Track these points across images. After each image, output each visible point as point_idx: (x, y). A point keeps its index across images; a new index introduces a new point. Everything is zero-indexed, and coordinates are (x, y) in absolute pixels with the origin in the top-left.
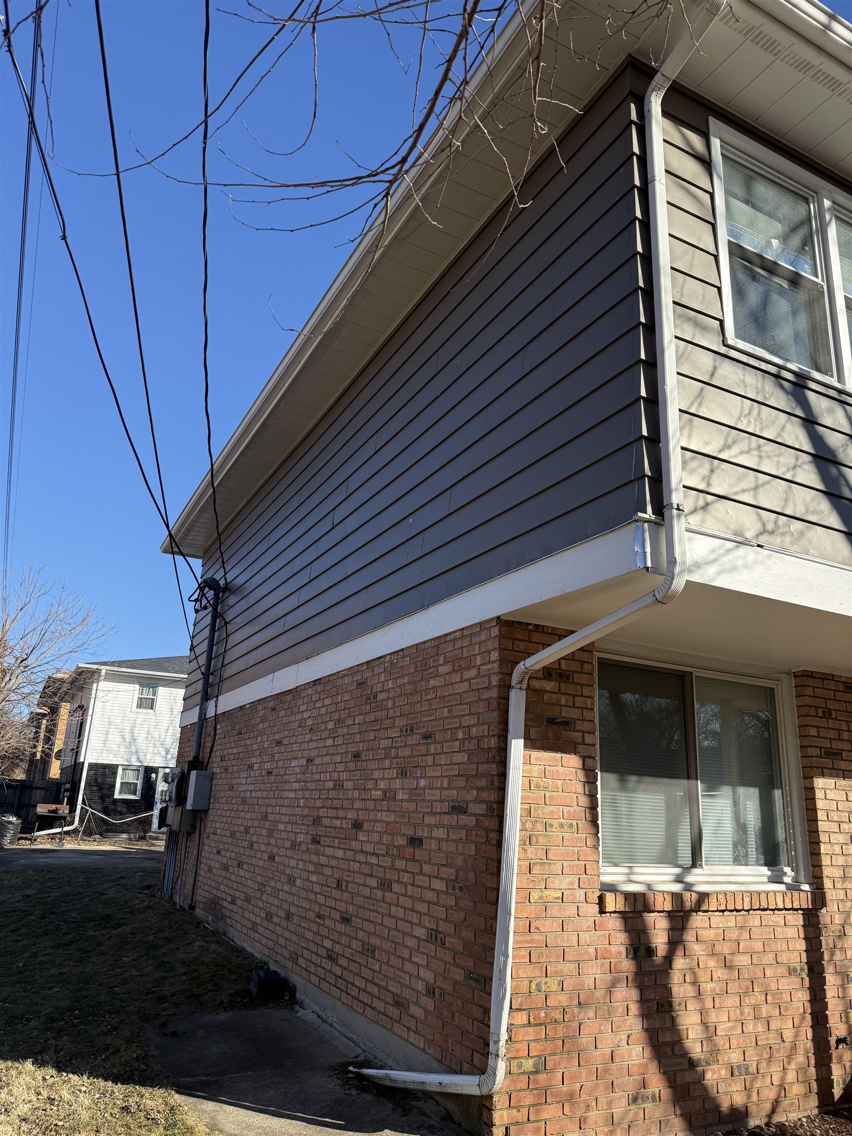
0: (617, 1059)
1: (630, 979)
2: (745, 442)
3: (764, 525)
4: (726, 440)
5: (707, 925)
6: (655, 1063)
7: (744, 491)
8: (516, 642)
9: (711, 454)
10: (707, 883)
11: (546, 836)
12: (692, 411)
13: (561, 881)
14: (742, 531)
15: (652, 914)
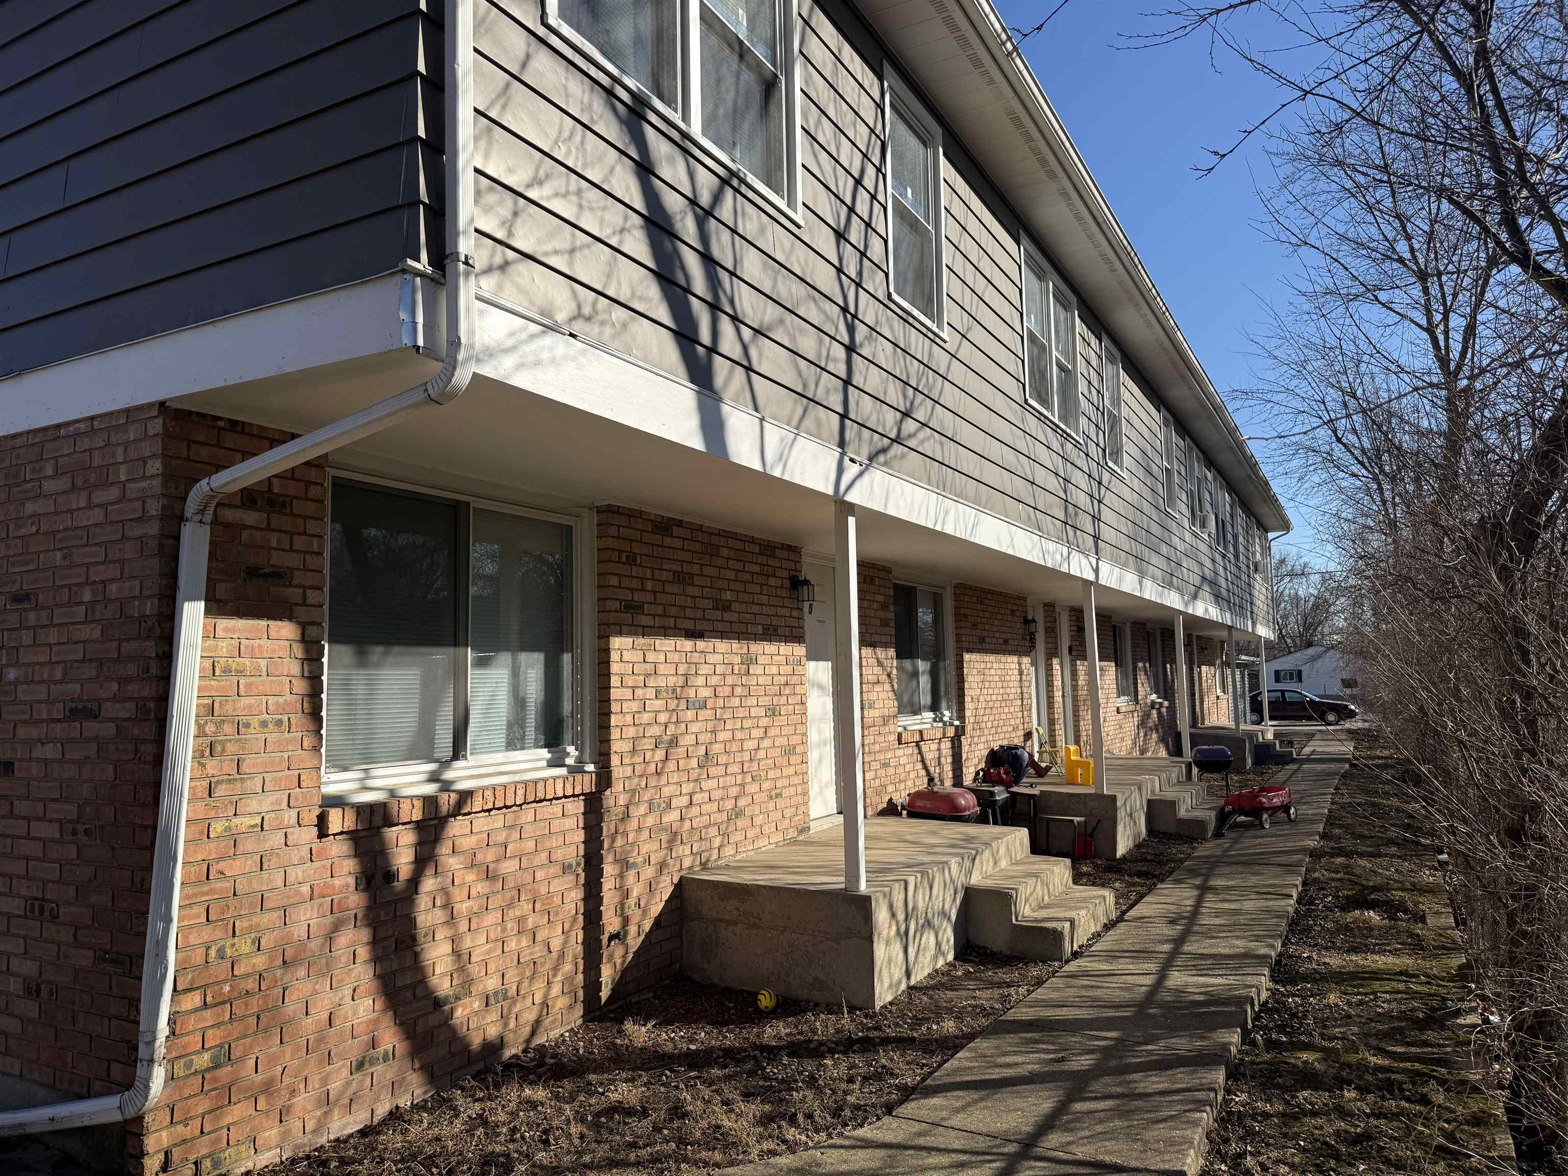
0: (337, 1022)
1: (360, 916)
2: (561, 180)
3: (579, 307)
4: (537, 170)
5: (468, 831)
6: (390, 1014)
7: (556, 252)
8: (194, 446)
9: (515, 188)
10: (472, 777)
11: (238, 740)
12: (493, 114)
13: (260, 803)
14: (551, 311)
15: (394, 829)
